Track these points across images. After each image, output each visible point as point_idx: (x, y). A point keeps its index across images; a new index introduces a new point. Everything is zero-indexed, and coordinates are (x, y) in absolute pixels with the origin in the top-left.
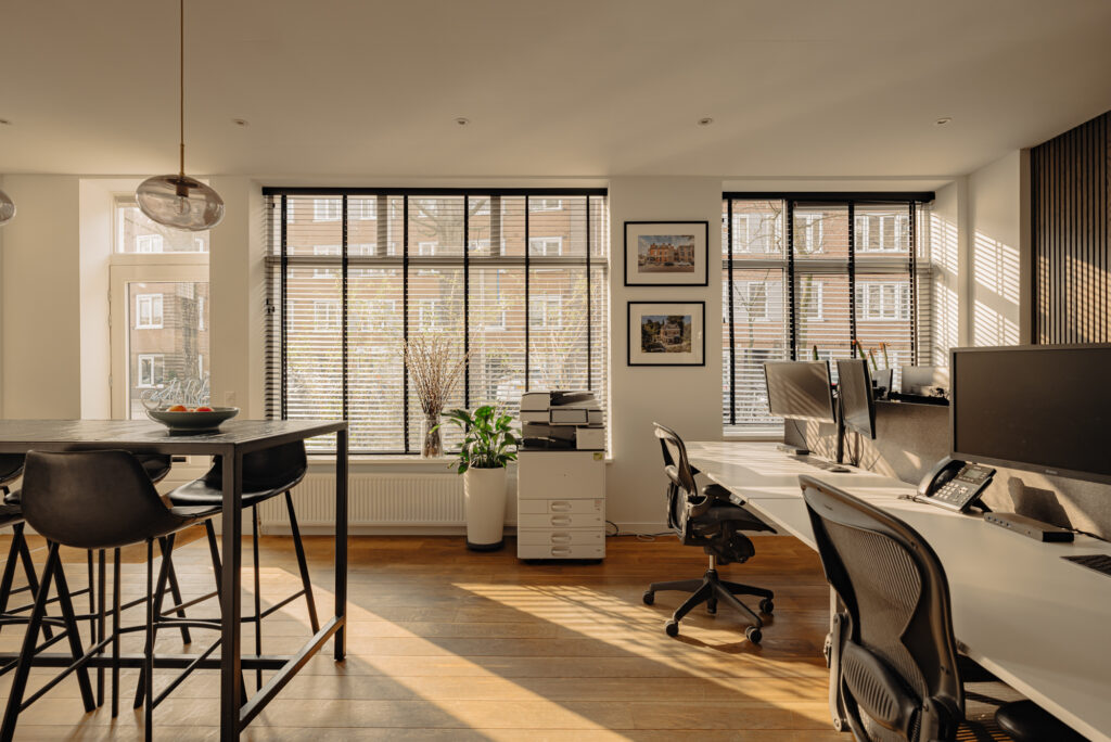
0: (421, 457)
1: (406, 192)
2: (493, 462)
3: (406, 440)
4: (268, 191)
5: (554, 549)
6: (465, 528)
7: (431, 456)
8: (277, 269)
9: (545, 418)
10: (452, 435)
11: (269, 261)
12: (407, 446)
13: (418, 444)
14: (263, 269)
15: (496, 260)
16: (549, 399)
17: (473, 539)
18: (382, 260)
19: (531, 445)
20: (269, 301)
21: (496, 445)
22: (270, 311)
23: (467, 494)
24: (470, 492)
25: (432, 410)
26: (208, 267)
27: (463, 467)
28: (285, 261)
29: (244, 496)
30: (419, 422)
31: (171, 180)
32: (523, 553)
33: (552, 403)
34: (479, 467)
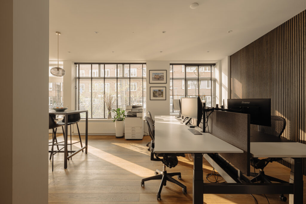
0: (107, 119)
1: (104, 64)
2: (121, 120)
3: (104, 116)
4: (76, 64)
5: (132, 137)
6: (115, 134)
7: (109, 119)
8: (77, 80)
9: (130, 111)
10: (113, 114)
11: (76, 78)
12: (105, 117)
13: (107, 117)
14: (75, 80)
15: (123, 78)
16: (132, 107)
17: (117, 135)
18: (99, 78)
19: (129, 116)
20: (76, 87)
21: (122, 116)
22: (76, 88)
24: (116, 126)
25: (109, 109)
26: (63, 79)
27: (114, 121)
28: (79, 78)
29: (68, 123)
30: (107, 112)
32: (126, 138)
33: (133, 108)
34: (118, 121)
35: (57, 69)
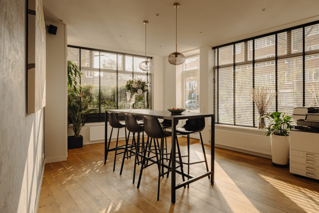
0: (258, 129)
1: (253, 39)
2: (283, 133)
3: (254, 123)
4: (214, 48)
5: (307, 173)
6: (271, 156)
7: (261, 129)
8: (216, 70)
9: (304, 118)
10: (269, 122)
11: (214, 68)
12: (254, 124)
13: (257, 125)
14: (213, 70)
16: (307, 110)
17: (274, 161)
18: (246, 63)
19: (300, 128)
20: (214, 80)
21: (284, 127)
22: (214, 82)
23: (271, 144)
25: (262, 112)
26: (199, 72)
27: (269, 134)
28: (218, 67)
30: (258, 116)
31: (174, 54)
32: (292, 170)
33: (309, 112)
34: (277, 134)
35: (174, 55)
